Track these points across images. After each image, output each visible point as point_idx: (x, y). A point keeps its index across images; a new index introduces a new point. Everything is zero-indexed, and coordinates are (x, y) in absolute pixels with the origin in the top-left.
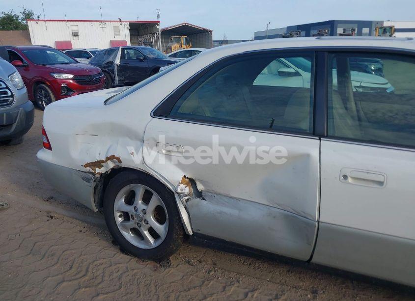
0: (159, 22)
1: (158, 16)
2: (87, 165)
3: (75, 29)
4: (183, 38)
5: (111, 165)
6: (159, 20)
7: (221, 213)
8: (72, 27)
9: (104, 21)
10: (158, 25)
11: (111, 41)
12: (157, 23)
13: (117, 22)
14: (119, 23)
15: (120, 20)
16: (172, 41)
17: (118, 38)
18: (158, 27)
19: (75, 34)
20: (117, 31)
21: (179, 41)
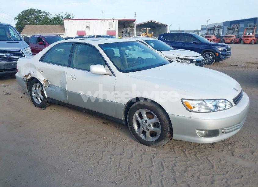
0: (135, 20)
1: (135, 16)
2: (25, 76)
3: (88, 24)
4: (148, 30)
5: (30, 76)
6: (136, 19)
7: (52, 90)
8: (87, 23)
9: (104, 20)
10: (135, 22)
11: (107, 31)
12: (134, 20)
13: (112, 20)
14: (113, 21)
15: (113, 19)
16: (141, 31)
17: (112, 29)
18: (135, 23)
19: (88, 27)
20: (111, 25)
21: (145, 31)
